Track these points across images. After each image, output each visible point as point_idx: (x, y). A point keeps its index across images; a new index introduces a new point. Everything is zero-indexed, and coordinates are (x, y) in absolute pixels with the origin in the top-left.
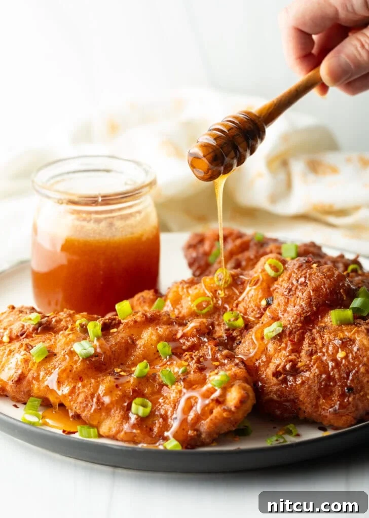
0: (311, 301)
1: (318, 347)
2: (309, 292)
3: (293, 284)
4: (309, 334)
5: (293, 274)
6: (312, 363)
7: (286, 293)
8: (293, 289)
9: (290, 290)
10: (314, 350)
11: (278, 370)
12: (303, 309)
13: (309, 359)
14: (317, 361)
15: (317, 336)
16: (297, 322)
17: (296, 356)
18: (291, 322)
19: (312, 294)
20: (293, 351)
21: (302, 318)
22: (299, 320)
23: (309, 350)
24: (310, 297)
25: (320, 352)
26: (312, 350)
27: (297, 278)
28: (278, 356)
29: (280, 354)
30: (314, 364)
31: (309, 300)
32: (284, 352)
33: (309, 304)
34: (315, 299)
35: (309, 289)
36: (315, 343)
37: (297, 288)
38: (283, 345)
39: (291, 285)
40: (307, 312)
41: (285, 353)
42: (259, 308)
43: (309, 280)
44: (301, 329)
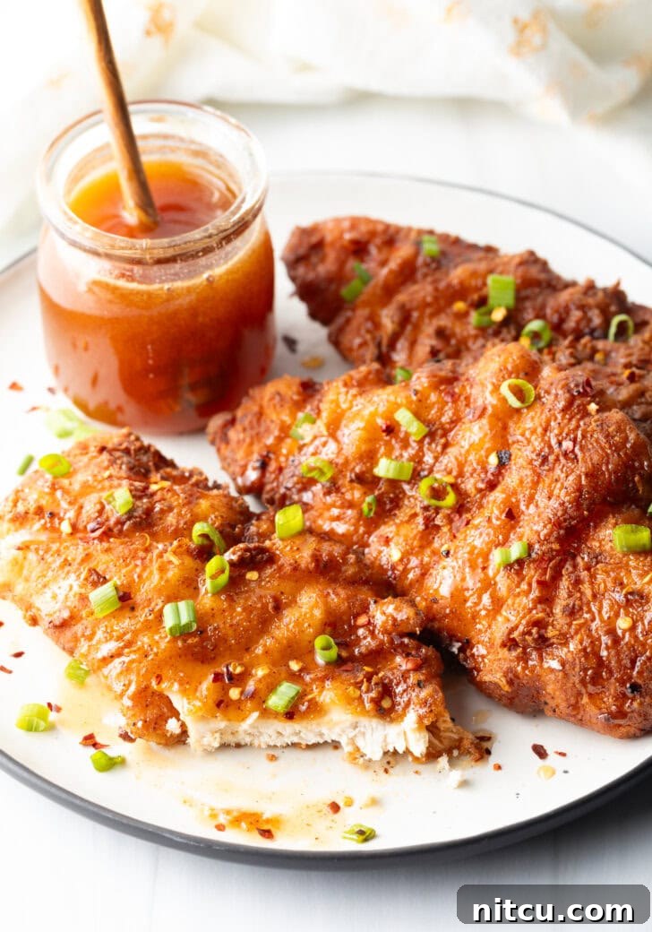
0: (580, 496)
1: (584, 600)
2: (580, 476)
3: (550, 447)
4: (571, 569)
5: (553, 424)
6: (572, 631)
7: (537, 463)
8: (551, 458)
9: (545, 460)
10: (576, 607)
11: (512, 636)
12: (565, 511)
13: (568, 621)
14: (580, 629)
15: (584, 575)
16: (552, 539)
17: (544, 611)
18: (542, 538)
19: (583, 482)
20: (540, 600)
21: (562, 532)
22: (555, 534)
23: (568, 605)
24: (579, 489)
25: (587, 613)
26: (574, 605)
27: (560, 438)
28: (514, 603)
29: (518, 600)
30: (576, 633)
31: (577, 494)
32: (525, 600)
33: (577, 503)
34: (589, 493)
35: (582, 468)
36: (579, 591)
37: (557, 460)
38: (524, 586)
39: (547, 450)
40: (571, 518)
41: (526, 602)
42: (485, 470)
43: (582, 449)
44: (557, 555)
